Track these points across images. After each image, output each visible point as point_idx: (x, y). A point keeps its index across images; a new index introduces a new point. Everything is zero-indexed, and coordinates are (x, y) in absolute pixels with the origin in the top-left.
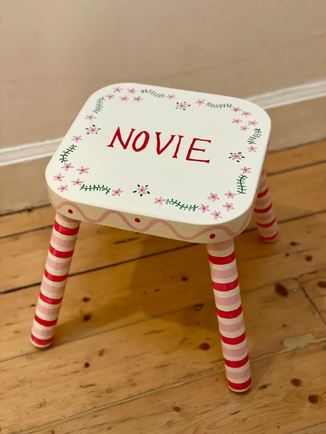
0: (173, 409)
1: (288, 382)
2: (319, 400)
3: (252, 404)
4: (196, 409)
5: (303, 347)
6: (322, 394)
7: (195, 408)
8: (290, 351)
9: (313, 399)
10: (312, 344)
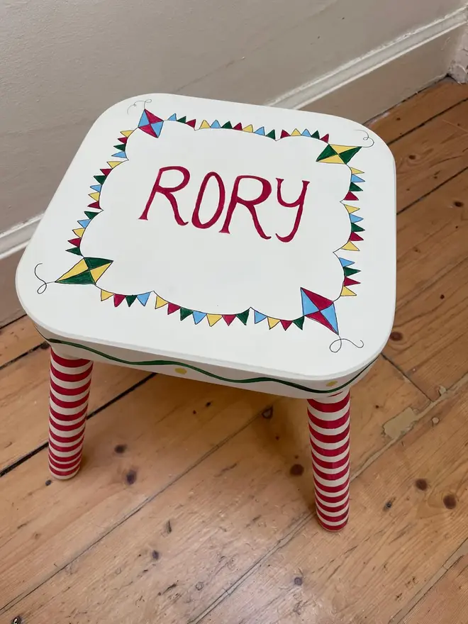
0: (293, 583)
1: (413, 488)
2: (456, 499)
3: (384, 537)
4: (321, 572)
5: (409, 429)
6: (457, 492)
7: (320, 569)
8: (397, 441)
9: (450, 502)
10: (417, 422)
